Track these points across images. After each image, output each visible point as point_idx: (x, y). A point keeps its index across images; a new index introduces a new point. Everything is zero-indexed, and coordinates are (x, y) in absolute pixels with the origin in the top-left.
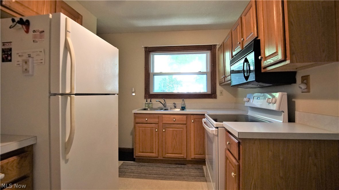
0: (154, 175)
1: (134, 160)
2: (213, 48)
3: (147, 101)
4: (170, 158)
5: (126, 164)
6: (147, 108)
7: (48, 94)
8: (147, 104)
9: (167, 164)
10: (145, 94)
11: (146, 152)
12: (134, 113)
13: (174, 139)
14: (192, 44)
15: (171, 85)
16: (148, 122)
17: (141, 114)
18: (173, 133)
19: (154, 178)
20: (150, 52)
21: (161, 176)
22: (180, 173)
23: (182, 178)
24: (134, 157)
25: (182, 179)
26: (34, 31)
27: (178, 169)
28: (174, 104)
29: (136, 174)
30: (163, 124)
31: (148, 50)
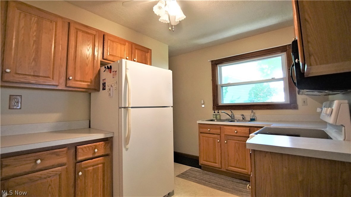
0: (213, 184)
1: (200, 167)
2: (288, 48)
3: (214, 112)
4: (234, 171)
5: (193, 170)
6: (214, 119)
7: (118, 108)
8: (214, 115)
9: (231, 178)
10: (213, 106)
11: (209, 162)
12: (199, 123)
13: (236, 152)
14: (265, 48)
15: (261, 94)
16: (211, 133)
17: (205, 125)
18: (235, 146)
19: (212, 187)
20: (217, 64)
21: (219, 186)
22: (241, 189)
23: (241, 194)
24: (200, 165)
25: (239, 194)
26: (113, 72)
27: (241, 184)
28: (243, 115)
29: (197, 180)
30: (225, 135)
31: (214, 63)
